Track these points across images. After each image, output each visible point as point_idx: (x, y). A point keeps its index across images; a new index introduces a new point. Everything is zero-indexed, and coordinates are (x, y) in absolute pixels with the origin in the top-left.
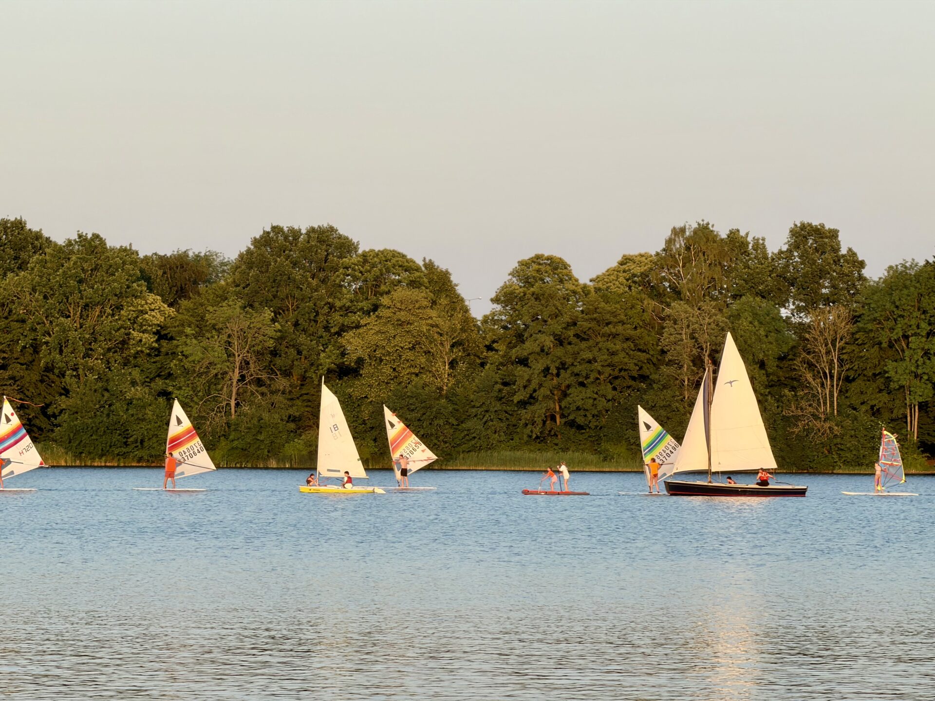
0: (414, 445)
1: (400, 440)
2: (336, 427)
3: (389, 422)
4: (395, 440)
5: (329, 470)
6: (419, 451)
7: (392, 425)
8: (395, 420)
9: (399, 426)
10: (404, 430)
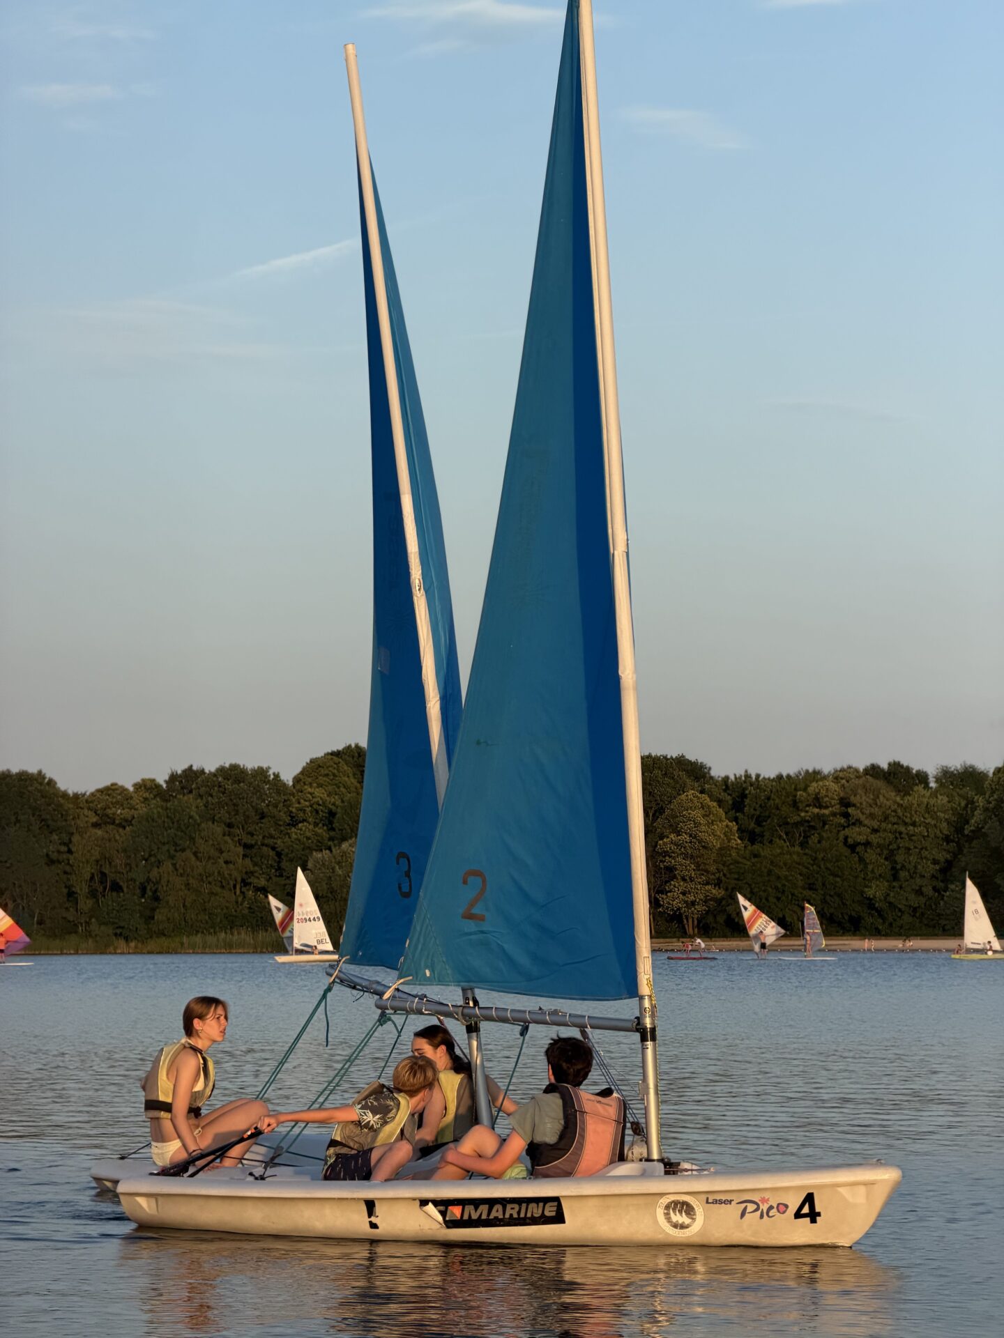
0: (765, 923)
1: (754, 919)
2: (976, 911)
3: (743, 906)
4: (749, 920)
5: (972, 943)
6: (769, 927)
7: (746, 908)
8: (747, 904)
9: (751, 908)
10: (755, 912)
